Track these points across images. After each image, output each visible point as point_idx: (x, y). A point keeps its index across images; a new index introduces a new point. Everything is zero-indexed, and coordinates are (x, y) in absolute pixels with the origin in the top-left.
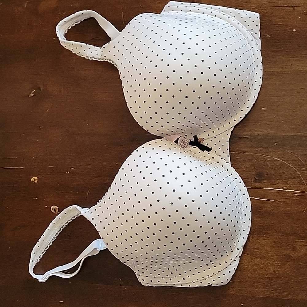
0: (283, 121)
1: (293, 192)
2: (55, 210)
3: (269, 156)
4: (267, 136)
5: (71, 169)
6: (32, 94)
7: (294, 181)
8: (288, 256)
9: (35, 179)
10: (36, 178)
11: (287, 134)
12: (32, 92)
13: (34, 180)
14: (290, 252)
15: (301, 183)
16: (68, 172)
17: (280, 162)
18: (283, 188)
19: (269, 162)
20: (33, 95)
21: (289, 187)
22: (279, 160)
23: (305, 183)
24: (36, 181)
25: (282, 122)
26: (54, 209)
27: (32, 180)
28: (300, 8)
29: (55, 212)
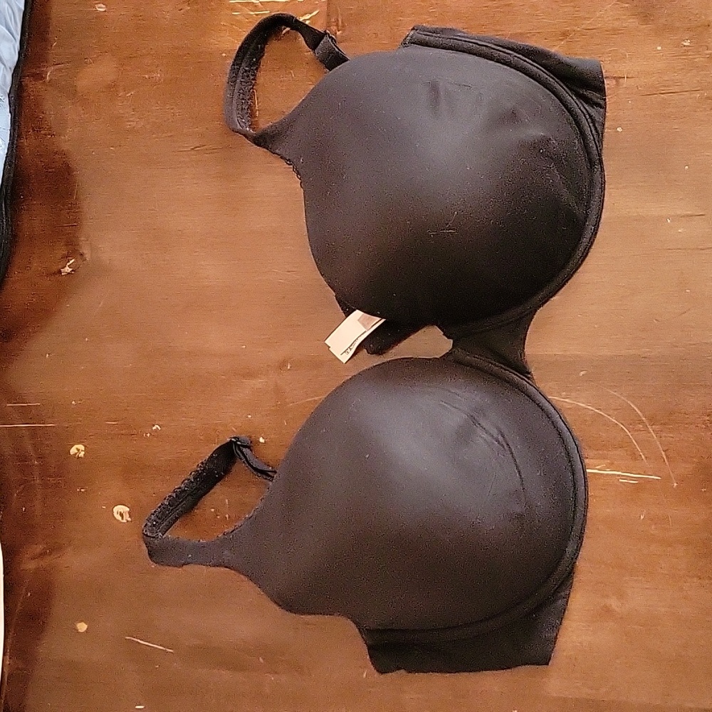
0: (596, 326)
1: (619, 475)
2: (121, 515)
3: (567, 400)
4: (565, 356)
5: (154, 428)
6: (67, 268)
7: (618, 452)
8: (607, 611)
9: (77, 449)
10: (81, 447)
11: (606, 352)
12: (68, 264)
13: (77, 451)
14: (613, 603)
15: (635, 456)
16: (148, 435)
17: (591, 412)
18: (597, 467)
19: (569, 412)
20: (71, 270)
21: (611, 466)
22: (589, 407)
23: (643, 456)
24: (82, 454)
25: (595, 328)
26: (120, 513)
27: (73, 451)
28: (631, 82)
29: (123, 518)
